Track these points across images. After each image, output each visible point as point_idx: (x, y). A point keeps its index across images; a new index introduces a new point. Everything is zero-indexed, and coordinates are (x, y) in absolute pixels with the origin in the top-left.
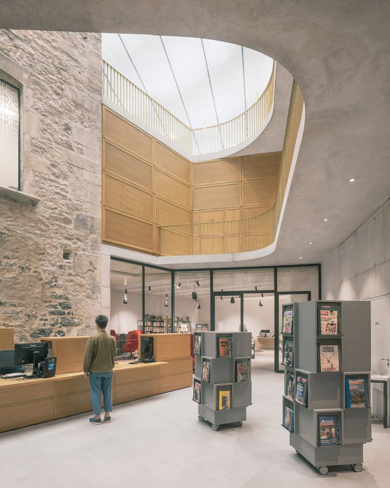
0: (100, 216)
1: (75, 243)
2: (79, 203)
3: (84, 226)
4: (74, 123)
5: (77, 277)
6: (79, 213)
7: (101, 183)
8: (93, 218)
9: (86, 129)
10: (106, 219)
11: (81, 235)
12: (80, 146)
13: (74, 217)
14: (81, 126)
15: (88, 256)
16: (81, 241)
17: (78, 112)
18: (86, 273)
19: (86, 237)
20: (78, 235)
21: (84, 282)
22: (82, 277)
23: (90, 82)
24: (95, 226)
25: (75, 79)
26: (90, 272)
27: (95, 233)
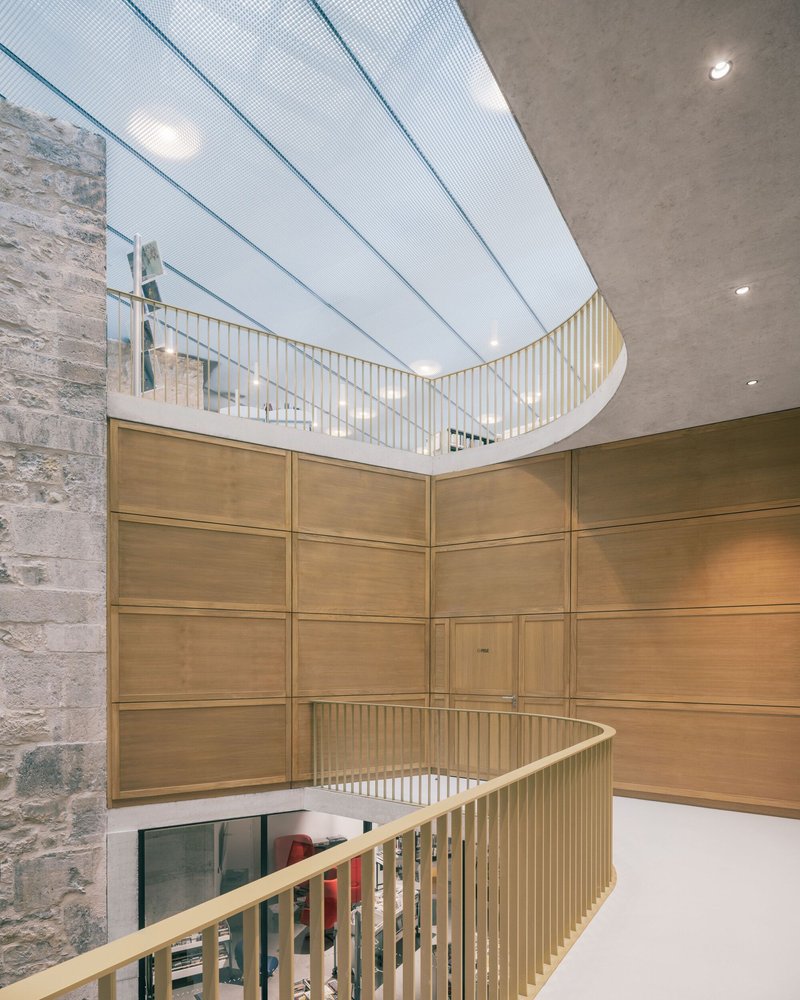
0: (104, 734)
1: (23, 833)
2: (36, 719)
3: (52, 777)
4: (13, 506)
5: (30, 923)
6: (31, 747)
7: (104, 642)
8: (79, 749)
9: (54, 507)
10: (121, 737)
11: (38, 808)
12: (34, 563)
13: (18, 762)
14: (39, 506)
15: (63, 857)
16: (40, 823)
17: (29, 471)
18: (57, 905)
19: (56, 807)
20: (31, 808)
21: (50, 929)
22: (44, 919)
23: (66, 369)
24: (84, 766)
25: (17, 381)
26: (70, 898)
27: (89, 786)
